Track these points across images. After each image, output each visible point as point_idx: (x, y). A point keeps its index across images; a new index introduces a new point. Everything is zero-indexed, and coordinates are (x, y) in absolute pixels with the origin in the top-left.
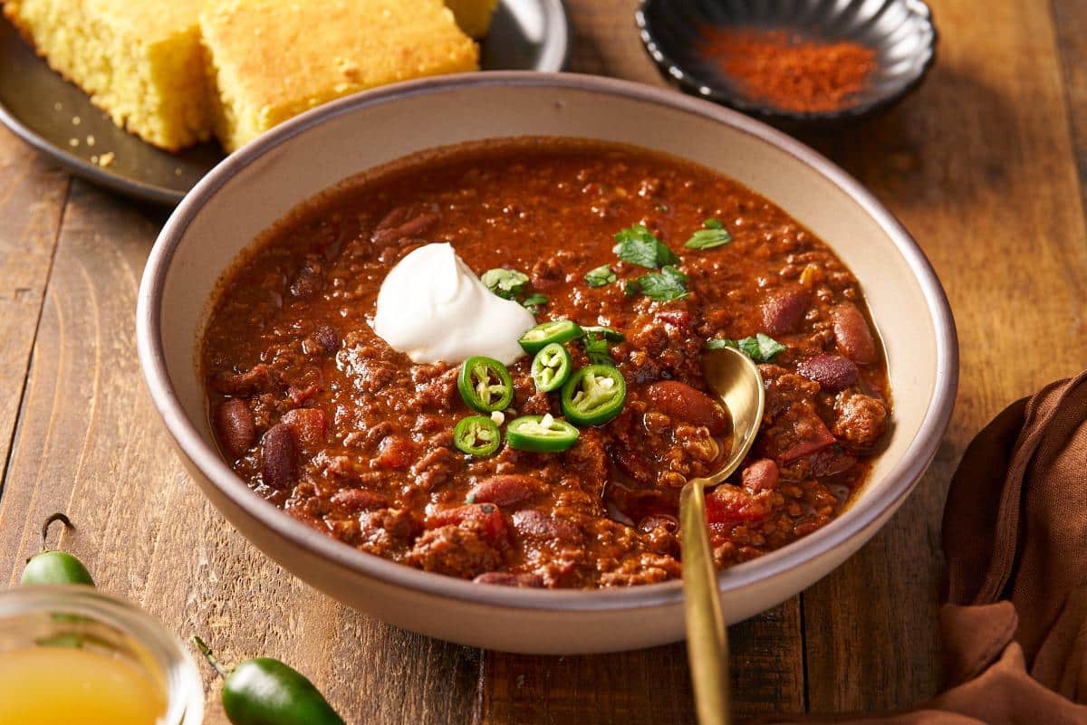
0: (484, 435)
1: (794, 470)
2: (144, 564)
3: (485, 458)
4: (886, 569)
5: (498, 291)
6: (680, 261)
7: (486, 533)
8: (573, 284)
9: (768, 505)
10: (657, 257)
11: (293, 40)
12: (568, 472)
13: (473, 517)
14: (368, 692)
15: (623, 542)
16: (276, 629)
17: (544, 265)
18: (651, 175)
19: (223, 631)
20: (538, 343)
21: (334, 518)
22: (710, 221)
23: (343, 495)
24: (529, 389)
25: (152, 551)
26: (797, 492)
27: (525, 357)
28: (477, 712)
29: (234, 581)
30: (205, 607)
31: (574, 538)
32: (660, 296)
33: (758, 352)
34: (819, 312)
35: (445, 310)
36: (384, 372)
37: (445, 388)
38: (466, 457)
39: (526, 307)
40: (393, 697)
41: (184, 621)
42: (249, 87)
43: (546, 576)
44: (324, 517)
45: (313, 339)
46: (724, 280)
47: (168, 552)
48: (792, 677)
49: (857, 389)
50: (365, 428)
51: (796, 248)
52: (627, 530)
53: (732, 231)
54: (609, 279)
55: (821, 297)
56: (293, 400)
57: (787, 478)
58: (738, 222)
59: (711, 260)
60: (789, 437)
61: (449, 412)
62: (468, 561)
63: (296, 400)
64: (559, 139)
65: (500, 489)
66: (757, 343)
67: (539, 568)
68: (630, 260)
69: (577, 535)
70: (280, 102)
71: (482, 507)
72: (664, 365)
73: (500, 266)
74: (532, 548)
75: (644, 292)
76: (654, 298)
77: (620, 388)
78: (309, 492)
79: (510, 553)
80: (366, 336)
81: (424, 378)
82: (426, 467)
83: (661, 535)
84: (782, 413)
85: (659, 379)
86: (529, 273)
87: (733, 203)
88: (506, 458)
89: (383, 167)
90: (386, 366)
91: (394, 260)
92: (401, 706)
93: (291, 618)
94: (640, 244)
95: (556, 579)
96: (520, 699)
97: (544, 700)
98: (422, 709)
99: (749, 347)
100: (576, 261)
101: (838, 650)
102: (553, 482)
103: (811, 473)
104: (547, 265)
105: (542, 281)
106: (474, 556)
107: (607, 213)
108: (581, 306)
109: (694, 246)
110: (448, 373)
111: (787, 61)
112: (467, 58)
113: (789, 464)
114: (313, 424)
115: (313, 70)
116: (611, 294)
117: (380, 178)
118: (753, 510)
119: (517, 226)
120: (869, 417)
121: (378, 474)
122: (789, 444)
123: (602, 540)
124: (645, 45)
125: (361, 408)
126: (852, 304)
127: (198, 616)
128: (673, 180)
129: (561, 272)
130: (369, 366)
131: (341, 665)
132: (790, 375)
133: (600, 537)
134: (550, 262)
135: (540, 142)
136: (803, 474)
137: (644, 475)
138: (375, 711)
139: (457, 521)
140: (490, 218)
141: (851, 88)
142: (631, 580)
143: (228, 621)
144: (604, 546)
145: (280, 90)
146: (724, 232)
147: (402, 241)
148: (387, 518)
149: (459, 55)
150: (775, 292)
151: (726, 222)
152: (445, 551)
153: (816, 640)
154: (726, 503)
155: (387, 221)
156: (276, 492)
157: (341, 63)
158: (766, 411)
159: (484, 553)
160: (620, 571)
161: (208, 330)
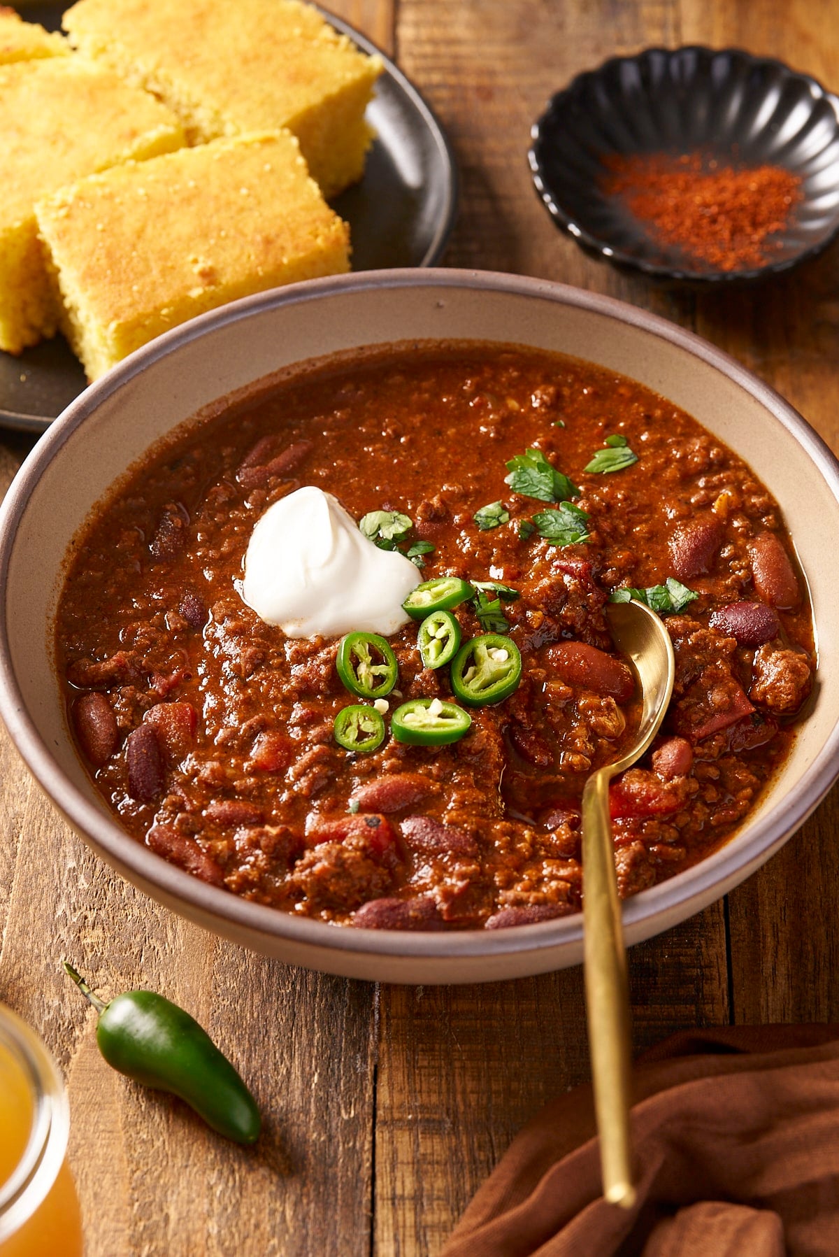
0: (367, 726)
1: (710, 747)
2: (7, 870)
3: (369, 755)
4: (817, 834)
5: (379, 542)
6: (579, 492)
7: (372, 849)
8: (461, 526)
9: (681, 793)
10: (554, 489)
11: (140, 234)
12: (460, 766)
13: (357, 832)
14: (255, 1015)
15: (521, 848)
16: (153, 942)
17: (428, 506)
18: (547, 380)
19: (96, 948)
20: (423, 609)
21: (207, 838)
22: (612, 438)
23: (215, 808)
24: (416, 665)
25: (14, 855)
26: (713, 773)
27: (411, 623)
28: (373, 1034)
29: (106, 885)
30: (75, 920)
31: (469, 849)
32: (557, 539)
33: (669, 601)
34: (735, 548)
35: (319, 576)
36: (255, 653)
37: (323, 670)
38: (349, 754)
39: (410, 558)
40: (282, 1019)
41: (53, 937)
42: (94, 298)
43: (438, 899)
44: (196, 837)
45: (176, 612)
46: (630, 512)
47: (32, 854)
48: (715, 973)
49: (779, 642)
50: (237, 723)
51: (709, 468)
52: (527, 834)
53: (637, 448)
54: (501, 519)
55: (738, 528)
56: (157, 692)
57: (702, 757)
58: (644, 438)
59: (615, 488)
60: (702, 710)
61: (328, 698)
62: (354, 886)
63: (160, 691)
64: (441, 342)
65: (387, 795)
66: (668, 591)
67: (431, 889)
68: (523, 492)
69: (472, 845)
70: (129, 315)
71: (366, 819)
72: (565, 623)
73: (380, 508)
74: (423, 863)
75: (541, 534)
76: (552, 541)
77: (515, 662)
78: (179, 807)
79: (399, 869)
80: (234, 605)
81: (300, 657)
82: (305, 770)
83: (564, 837)
84: (694, 680)
85: (559, 641)
86: (411, 514)
87: (638, 413)
88: (392, 754)
89: (247, 387)
90: (258, 645)
91: (262, 507)
92: (291, 1031)
93: (168, 928)
94: (534, 473)
95: (450, 903)
96: (419, 1015)
97: (446, 1014)
98: (314, 1034)
99: (658, 597)
100: (465, 496)
101: (764, 936)
102: (444, 779)
103: (728, 750)
104: (432, 505)
105: (426, 524)
106: (360, 878)
107: (497, 432)
108: (471, 554)
109: (595, 470)
110: (326, 651)
111: (703, 196)
112: (337, 241)
113: (703, 741)
114: (179, 721)
115: (163, 273)
116: (504, 538)
117: (243, 401)
118: (665, 803)
119: (396, 455)
120: (791, 681)
121: (252, 780)
122: (704, 717)
123: (500, 847)
124: (540, 194)
125: (232, 697)
126: (772, 535)
127: (68, 932)
128: (571, 386)
129: (448, 512)
130: (238, 644)
131: (225, 983)
132: (703, 631)
133: (497, 843)
134: (435, 501)
135: (421, 346)
136: (720, 751)
137: (545, 759)
138: (264, 1037)
139: (340, 836)
140: (368, 445)
141: (774, 226)
142: (531, 899)
143: (101, 935)
144: (502, 854)
145: (128, 300)
146: (628, 451)
147: (272, 480)
148: (264, 838)
149: (326, 239)
150: (686, 526)
151: (630, 439)
152: (328, 877)
153: (741, 925)
154: (634, 796)
155: (252, 457)
156: (143, 806)
157: (195, 261)
158: (676, 679)
159: (371, 875)
160: (519, 887)
161: (60, 607)
